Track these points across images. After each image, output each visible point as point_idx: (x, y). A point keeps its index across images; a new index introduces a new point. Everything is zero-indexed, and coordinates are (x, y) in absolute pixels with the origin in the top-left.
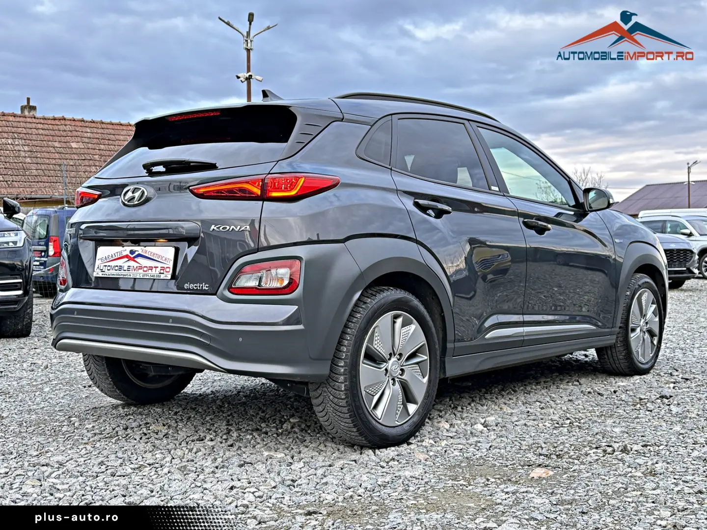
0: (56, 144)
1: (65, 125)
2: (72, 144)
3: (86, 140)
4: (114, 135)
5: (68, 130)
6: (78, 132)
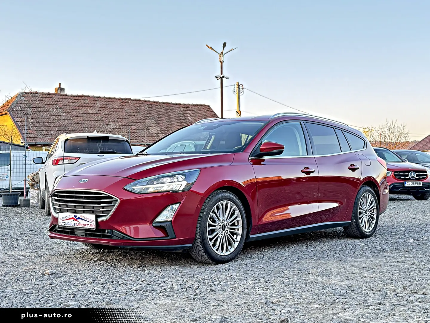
0: (81, 111)
1: (85, 100)
2: (89, 111)
3: (98, 109)
4: (112, 105)
5: (86, 102)
6: (92, 104)
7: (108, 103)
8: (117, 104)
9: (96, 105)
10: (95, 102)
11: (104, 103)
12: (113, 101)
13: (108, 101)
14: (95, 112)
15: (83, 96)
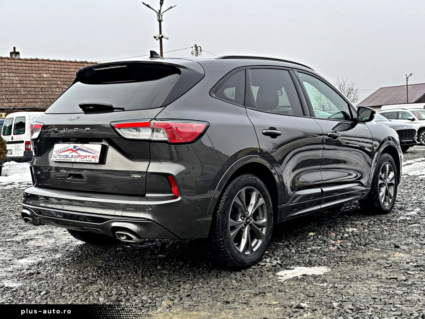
0: (34, 75)
2: (43, 75)
3: (52, 72)
4: (67, 68)
5: (41, 66)
6: (46, 68)
7: (63, 66)
8: (72, 67)
9: (51, 69)
10: (50, 66)
11: (59, 66)
12: (69, 64)
14: (49, 75)
15: (37, 60)
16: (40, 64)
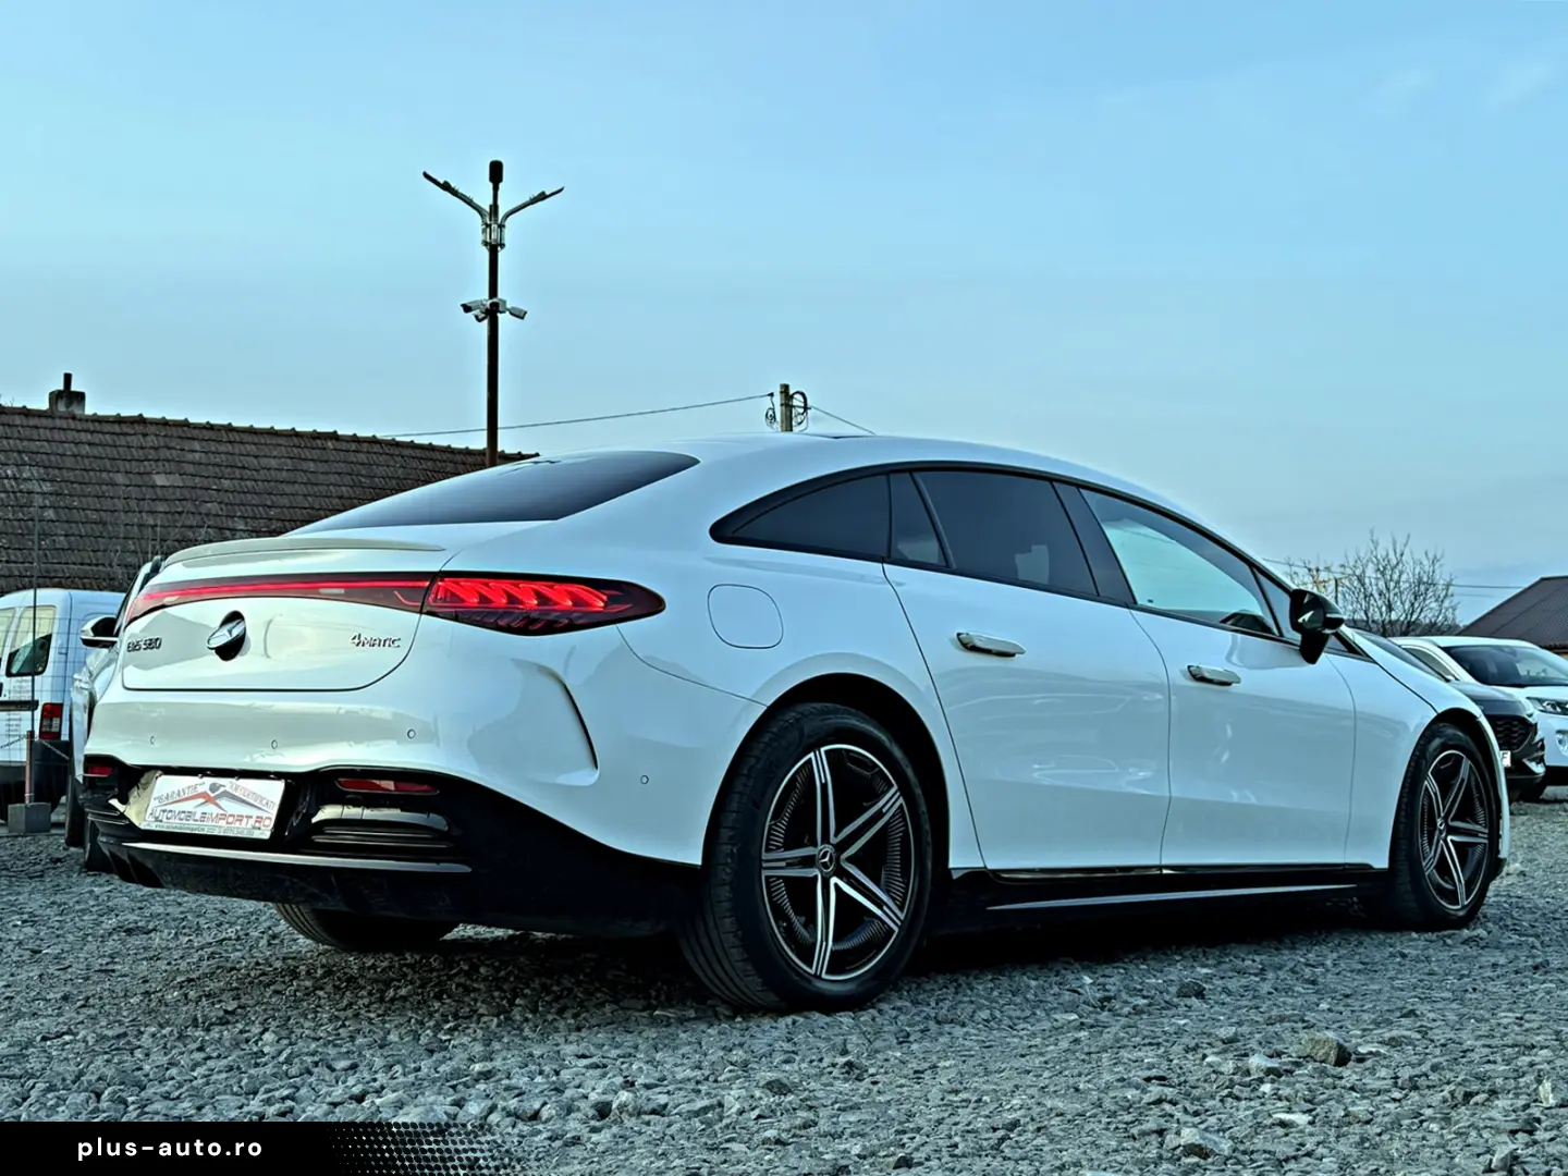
0: (120, 478)
1: (145, 435)
2: (155, 477)
3: (190, 469)
5: (151, 444)
6: (174, 451)
7: (237, 449)
8: (275, 453)
9: (190, 456)
10: (187, 445)
11: (223, 448)
12: (263, 441)
13: (242, 443)
14: (176, 480)
16: (149, 439)
